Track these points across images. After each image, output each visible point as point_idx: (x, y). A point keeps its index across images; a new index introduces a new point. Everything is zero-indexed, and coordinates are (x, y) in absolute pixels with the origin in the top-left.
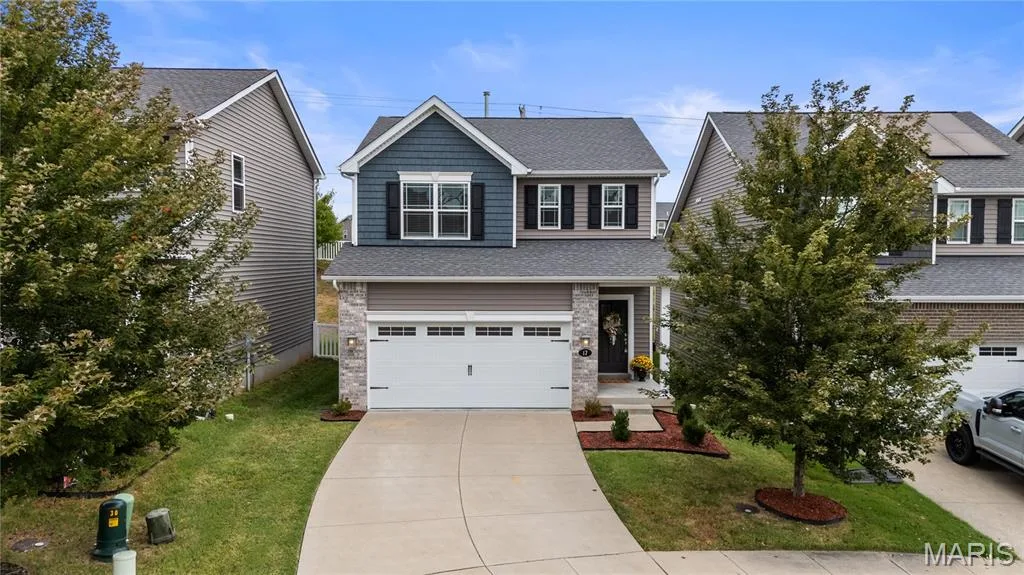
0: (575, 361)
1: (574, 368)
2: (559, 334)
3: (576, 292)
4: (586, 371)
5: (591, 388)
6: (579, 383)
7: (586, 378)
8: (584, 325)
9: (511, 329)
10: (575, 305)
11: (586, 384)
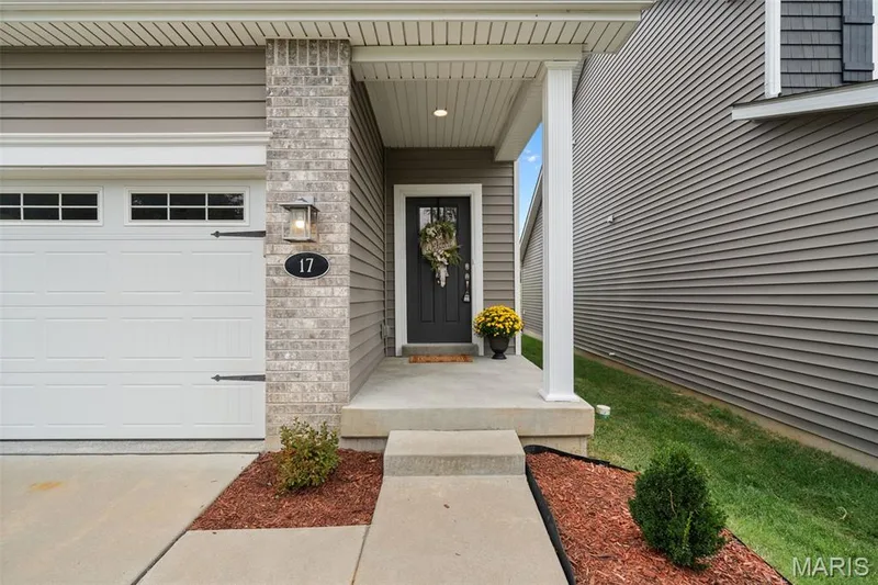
0: (274, 292)
1: (273, 314)
2: (237, 215)
3: (277, 68)
4: (310, 324)
5: (326, 376)
6: (288, 362)
7: (311, 344)
8: (301, 176)
9: (92, 199)
10: (273, 112)
11: (309, 366)
